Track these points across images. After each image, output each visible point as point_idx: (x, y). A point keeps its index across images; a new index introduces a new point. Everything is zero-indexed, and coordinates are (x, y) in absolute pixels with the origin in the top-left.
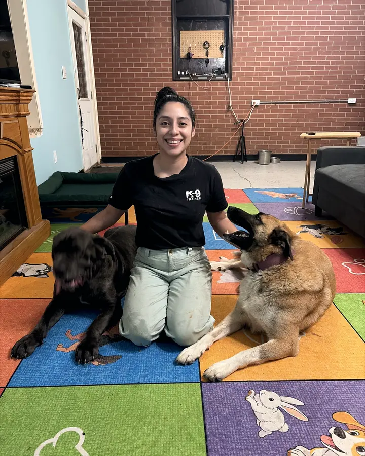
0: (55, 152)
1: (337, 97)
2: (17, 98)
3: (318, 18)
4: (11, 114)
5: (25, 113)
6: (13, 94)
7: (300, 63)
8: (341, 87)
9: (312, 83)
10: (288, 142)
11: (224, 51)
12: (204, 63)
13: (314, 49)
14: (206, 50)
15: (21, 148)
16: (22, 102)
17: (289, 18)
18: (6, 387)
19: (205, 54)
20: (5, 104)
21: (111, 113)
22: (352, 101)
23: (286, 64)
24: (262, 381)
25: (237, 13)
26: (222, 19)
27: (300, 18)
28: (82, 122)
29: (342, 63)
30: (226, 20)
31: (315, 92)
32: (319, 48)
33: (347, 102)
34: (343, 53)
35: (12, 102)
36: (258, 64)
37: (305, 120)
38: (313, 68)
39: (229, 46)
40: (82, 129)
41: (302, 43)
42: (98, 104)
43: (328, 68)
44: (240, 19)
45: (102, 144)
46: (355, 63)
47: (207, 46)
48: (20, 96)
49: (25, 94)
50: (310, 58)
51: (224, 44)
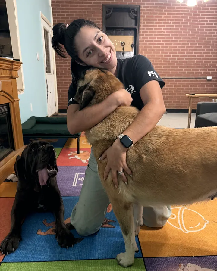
0: (31, 104)
1: (200, 76)
2: (11, 66)
3: (189, 30)
4: (7, 76)
5: (16, 76)
6: (9, 63)
7: (178, 56)
8: (203, 70)
9: (185, 67)
10: (171, 102)
11: (134, 48)
12: (121, 54)
13: (187, 47)
14: (122, 47)
15: (12, 98)
16: (14, 69)
17: (173, 29)
18: (2, 262)
19: (122, 49)
20: (4, 69)
21: (65, 83)
22: (209, 78)
23: (170, 56)
24: (187, 257)
25: (142, 26)
26: (132, 29)
27: (178, 29)
28: (47, 87)
29: (203, 56)
30: (135, 30)
31: (188, 73)
32: (189, 47)
33: (206, 79)
34: (204, 50)
35: (8, 69)
36: (154, 55)
37: (182, 89)
38: (186, 59)
39: (137, 45)
40: (47, 91)
41: (179, 44)
42: (57, 77)
43: (195, 59)
44: (144, 29)
45: (59, 101)
46: (211, 56)
47: (123, 45)
48: (13, 65)
49: (16, 64)
50: (184, 53)
51: (133, 43)
